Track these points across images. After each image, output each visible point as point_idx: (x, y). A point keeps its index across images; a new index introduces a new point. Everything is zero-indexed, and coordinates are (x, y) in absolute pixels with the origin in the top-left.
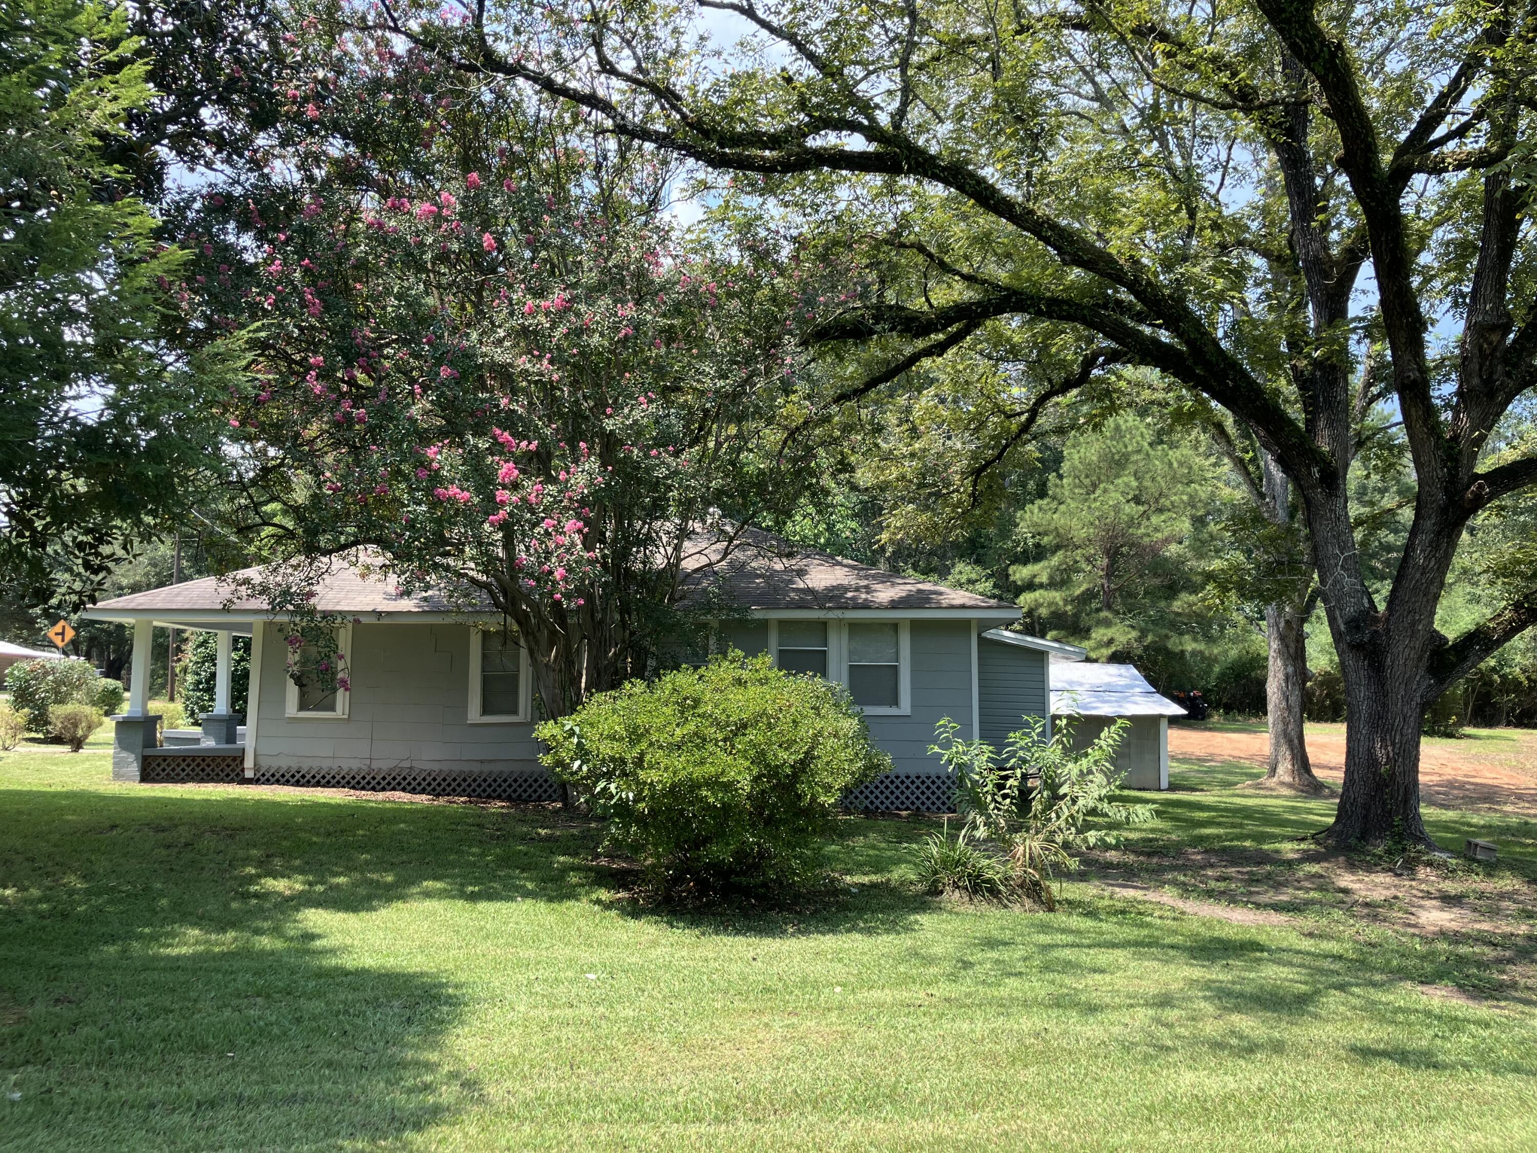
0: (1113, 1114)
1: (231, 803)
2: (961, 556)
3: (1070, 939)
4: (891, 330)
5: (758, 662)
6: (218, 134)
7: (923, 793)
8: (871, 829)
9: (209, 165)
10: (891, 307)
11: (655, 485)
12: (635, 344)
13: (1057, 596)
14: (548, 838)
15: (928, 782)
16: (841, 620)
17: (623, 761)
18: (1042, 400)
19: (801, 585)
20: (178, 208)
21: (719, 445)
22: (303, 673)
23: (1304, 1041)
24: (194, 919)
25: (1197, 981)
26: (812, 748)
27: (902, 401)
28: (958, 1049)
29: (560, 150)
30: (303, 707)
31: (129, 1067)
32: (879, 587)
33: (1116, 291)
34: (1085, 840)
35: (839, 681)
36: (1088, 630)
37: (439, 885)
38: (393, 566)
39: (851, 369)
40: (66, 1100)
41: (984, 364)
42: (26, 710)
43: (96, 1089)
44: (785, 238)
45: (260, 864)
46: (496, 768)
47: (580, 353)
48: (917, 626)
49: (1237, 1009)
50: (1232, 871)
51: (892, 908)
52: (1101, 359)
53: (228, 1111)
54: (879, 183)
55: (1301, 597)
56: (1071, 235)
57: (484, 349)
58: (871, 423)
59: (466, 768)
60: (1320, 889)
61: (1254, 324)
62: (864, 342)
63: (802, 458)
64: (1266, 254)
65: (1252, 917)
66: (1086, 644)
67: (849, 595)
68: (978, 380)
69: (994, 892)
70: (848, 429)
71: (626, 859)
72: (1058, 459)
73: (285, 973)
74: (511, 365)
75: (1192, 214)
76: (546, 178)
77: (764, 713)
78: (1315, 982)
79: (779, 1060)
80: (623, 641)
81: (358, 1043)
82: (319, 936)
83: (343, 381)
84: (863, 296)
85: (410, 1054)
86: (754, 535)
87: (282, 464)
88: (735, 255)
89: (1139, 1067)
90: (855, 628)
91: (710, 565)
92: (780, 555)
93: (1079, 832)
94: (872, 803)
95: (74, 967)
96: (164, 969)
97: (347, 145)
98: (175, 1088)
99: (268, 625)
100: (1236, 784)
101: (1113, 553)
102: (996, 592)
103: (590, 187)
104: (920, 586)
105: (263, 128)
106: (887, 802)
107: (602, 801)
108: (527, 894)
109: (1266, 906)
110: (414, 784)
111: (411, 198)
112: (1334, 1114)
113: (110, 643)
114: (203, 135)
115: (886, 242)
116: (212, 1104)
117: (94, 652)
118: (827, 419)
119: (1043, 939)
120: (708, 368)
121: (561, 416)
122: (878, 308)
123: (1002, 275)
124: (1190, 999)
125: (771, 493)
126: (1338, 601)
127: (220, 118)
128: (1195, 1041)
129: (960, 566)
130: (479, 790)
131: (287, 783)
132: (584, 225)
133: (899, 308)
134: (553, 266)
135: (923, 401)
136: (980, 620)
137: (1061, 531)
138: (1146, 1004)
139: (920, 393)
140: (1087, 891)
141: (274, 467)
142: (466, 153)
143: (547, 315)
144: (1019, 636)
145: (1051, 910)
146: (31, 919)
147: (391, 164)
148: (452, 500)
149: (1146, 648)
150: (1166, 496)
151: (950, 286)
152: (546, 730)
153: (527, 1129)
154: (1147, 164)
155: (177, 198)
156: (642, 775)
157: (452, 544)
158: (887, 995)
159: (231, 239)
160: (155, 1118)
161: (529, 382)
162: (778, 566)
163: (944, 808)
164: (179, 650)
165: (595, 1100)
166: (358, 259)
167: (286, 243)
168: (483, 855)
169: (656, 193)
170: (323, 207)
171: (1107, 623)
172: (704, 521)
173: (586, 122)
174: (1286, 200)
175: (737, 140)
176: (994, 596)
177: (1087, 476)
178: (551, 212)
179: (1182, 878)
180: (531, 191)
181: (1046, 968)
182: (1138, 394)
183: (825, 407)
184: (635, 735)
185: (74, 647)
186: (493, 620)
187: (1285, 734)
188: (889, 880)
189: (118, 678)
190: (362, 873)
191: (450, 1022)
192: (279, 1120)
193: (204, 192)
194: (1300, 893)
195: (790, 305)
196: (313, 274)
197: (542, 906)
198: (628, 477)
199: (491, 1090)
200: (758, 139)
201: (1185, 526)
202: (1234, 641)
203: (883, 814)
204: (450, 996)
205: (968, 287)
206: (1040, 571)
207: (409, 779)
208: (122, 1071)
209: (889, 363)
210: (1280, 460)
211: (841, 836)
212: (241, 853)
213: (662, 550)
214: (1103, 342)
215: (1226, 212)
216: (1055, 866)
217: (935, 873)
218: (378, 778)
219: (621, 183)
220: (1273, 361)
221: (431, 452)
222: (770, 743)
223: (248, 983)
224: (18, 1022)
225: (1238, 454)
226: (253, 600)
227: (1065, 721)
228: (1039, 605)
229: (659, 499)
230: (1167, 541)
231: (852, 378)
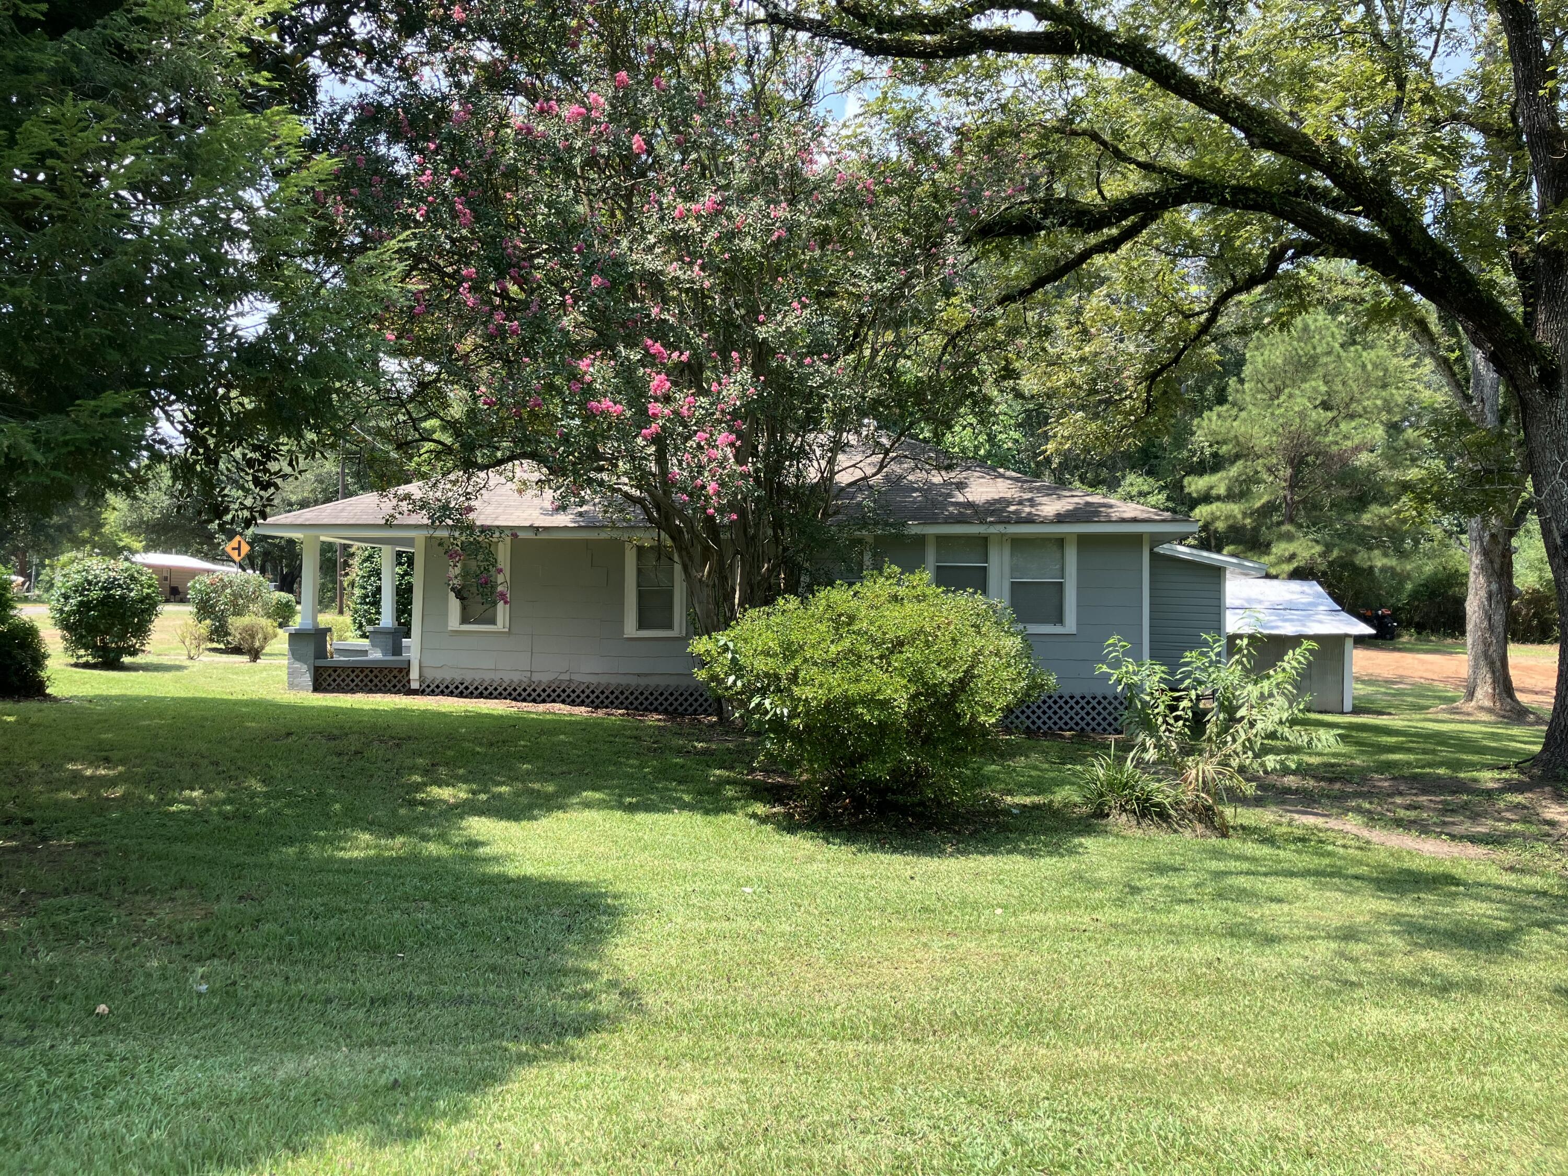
0: (1292, 1050)
1: (399, 713)
2: (1132, 468)
3: (1245, 866)
4: (1061, 225)
5: (915, 579)
6: (368, 42)
7: (1088, 714)
8: (1032, 749)
9: (360, 76)
10: (1060, 201)
11: (809, 395)
12: (789, 248)
13: (1235, 509)
14: (704, 752)
15: (1094, 703)
16: (1002, 535)
17: (777, 677)
18: (1224, 298)
19: (961, 499)
20: (331, 122)
21: (875, 352)
22: (463, 587)
23: (1503, 980)
24: (365, 825)
25: (1385, 914)
26: (972, 667)
27: (1072, 300)
28: (1125, 976)
29: (710, 45)
30: (465, 620)
31: (308, 964)
32: (1044, 500)
33: (1310, 176)
34: (1263, 765)
35: (1000, 598)
36: (1268, 545)
37: (598, 795)
38: (549, 481)
39: (1015, 269)
40: (250, 993)
41: (1159, 260)
42: (208, 622)
43: (278, 983)
44: (947, 129)
45: (426, 772)
46: (653, 682)
47: (731, 258)
48: (1084, 541)
49: (1429, 945)
50: (1423, 799)
51: (1056, 830)
52: (1290, 252)
53: (400, 1008)
54: (1048, 67)
55: (1512, 507)
56: (1261, 114)
57: (634, 257)
58: (1038, 325)
59: (623, 681)
60: (1525, 820)
61: (1469, 207)
62: (1030, 239)
63: (962, 365)
64: (1484, 129)
65: (1446, 849)
66: (1266, 559)
67: (1012, 508)
68: (1154, 279)
69: (1163, 815)
70: (1013, 332)
71: (781, 774)
72: (1240, 362)
73: (450, 879)
74: (661, 272)
75: (1401, 86)
76: (696, 74)
77: (921, 631)
78: (1516, 919)
79: (938, 980)
80: (777, 557)
81: (521, 949)
82: (483, 844)
83: (496, 294)
84: (1031, 189)
85: (570, 963)
86: (912, 447)
87: (438, 380)
88: (893, 151)
89: (1321, 1003)
90: (1019, 544)
91: (865, 478)
92: (938, 468)
93: (1256, 756)
94: (1034, 723)
95: (255, 866)
96: (338, 871)
97: (494, 48)
98: (350, 985)
99: (429, 539)
100: (1428, 708)
101: (1297, 462)
102: (1170, 504)
103: (742, 84)
104: (1089, 499)
105: (410, 35)
106: (1050, 723)
107: (757, 716)
108: (684, 806)
109: (1461, 838)
110: (573, 696)
111: (559, 101)
112: (1535, 1058)
113: (282, 557)
114: (352, 45)
115: (1056, 130)
116: (385, 1002)
117: (269, 567)
118: (991, 322)
119: (1214, 865)
120: (864, 270)
121: (712, 324)
122: (1046, 201)
123: (1181, 162)
124: (1376, 933)
125: (931, 402)
126: (1555, 512)
127: (369, 27)
128: (1384, 978)
129: (1131, 478)
130: (636, 703)
131: (451, 694)
132: (736, 123)
133: (1070, 200)
134: (704, 168)
135: (1094, 301)
136: (1152, 535)
137: (1241, 439)
138: (1328, 937)
139: (1090, 292)
140: (1265, 817)
141: (430, 382)
142: (614, 52)
143: (698, 218)
144: (1195, 552)
145: (1224, 835)
146: (216, 820)
147: (538, 66)
148: (605, 414)
149: (1331, 564)
150: (1359, 402)
151: (1124, 176)
152: (701, 645)
153: (685, 1039)
154: (1352, 31)
155: (330, 110)
156: (796, 691)
157: (606, 459)
158: (1050, 919)
159: (383, 150)
160: (332, 1011)
161: (680, 290)
162: (937, 479)
163: (1110, 729)
164: (346, 564)
165: (752, 1014)
166: (507, 166)
167: (436, 152)
168: (641, 767)
169: (810, 86)
170: (472, 114)
171: (1289, 537)
172: (858, 433)
173: (736, 12)
174: (1509, 66)
175: (895, 24)
176: (1167, 509)
177: (1271, 381)
178: (700, 109)
179: (1367, 806)
180: (681, 89)
181: (1220, 895)
182: (1330, 289)
183: (988, 309)
184: (789, 651)
185: (250, 562)
186: (648, 535)
187: (1486, 655)
188: (1051, 802)
189: (290, 591)
190: (523, 782)
191: (609, 932)
192: (447, 1019)
193: (355, 103)
194: (1501, 825)
195: (952, 201)
196: (463, 184)
197: (698, 818)
198: (782, 388)
199: (649, 1000)
200: (917, 22)
201: (1378, 433)
202: (1429, 556)
203: (1045, 734)
204: (608, 906)
205: (1145, 178)
206: (1218, 482)
207: (568, 691)
208: (301, 967)
209: (1057, 261)
210: (1493, 358)
211: (1002, 756)
212: (408, 762)
213: (815, 464)
214: (1292, 233)
215: (1438, 83)
216: (1229, 790)
217: (1101, 795)
218: (539, 690)
219: (774, 77)
220: (1489, 248)
221: (583, 365)
222: (927, 661)
223: (416, 888)
224: (205, 917)
225: (1443, 353)
226: (414, 515)
227: (1246, 641)
228: (1215, 519)
229: (814, 410)
230: (1357, 449)
231: (1017, 277)
